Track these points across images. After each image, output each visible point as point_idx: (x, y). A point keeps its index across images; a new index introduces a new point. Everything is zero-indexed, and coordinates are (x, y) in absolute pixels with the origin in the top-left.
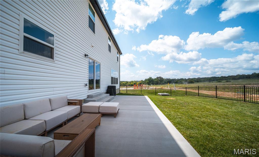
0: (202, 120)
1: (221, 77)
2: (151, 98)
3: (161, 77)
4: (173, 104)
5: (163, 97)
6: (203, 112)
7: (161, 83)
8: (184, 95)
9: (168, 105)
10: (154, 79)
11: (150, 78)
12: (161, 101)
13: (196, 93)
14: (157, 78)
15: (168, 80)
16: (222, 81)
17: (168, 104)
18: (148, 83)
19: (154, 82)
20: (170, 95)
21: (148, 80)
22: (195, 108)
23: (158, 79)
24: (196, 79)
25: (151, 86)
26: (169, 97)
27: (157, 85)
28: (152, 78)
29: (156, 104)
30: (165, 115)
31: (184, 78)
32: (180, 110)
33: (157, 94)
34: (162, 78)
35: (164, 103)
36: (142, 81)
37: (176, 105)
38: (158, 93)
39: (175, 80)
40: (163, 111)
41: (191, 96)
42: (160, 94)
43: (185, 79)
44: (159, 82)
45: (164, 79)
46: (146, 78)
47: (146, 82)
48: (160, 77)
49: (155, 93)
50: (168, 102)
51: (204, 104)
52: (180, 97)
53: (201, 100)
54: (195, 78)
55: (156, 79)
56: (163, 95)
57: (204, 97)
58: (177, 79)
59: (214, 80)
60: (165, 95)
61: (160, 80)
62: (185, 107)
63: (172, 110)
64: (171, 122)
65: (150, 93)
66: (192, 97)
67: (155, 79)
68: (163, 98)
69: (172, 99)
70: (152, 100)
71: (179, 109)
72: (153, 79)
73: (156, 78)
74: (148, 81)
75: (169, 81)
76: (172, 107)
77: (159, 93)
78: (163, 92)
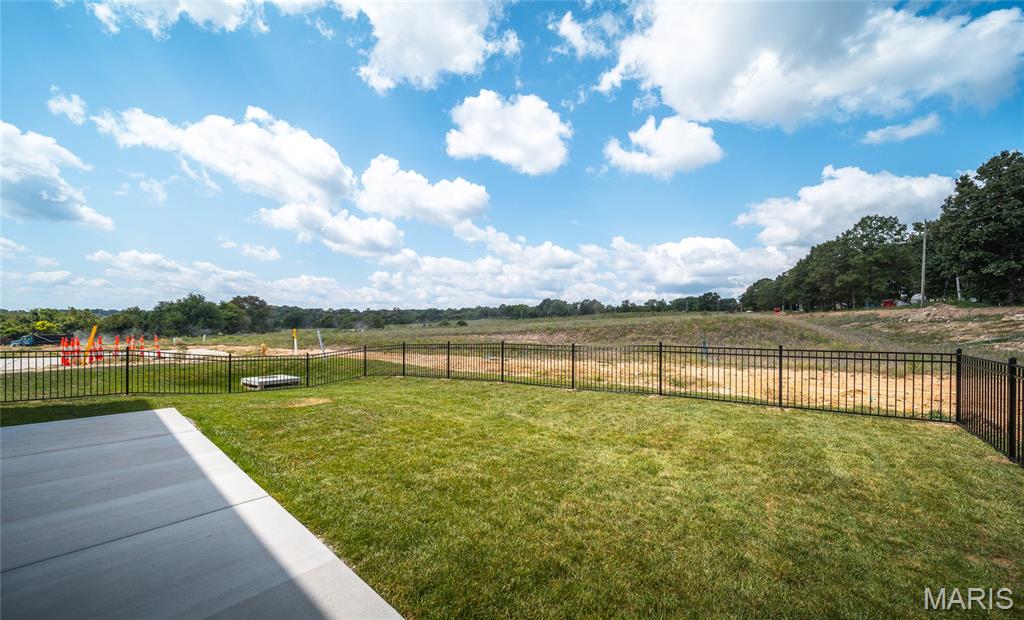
0: (436, 480)
1: (446, 311)
2: (198, 420)
3: (257, 299)
4: (324, 433)
5: (273, 400)
6: (429, 438)
7: (257, 327)
8: (358, 378)
9: (304, 438)
10: (220, 308)
11: (193, 298)
12: (261, 426)
13: (396, 366)
14: (237, 301)
15: (288, 314)
16: (450, 322)
17: (301, 433)
18: (177, 323)
19: (218, 318)
20: (304, 381)
21: (177, 309)
22: (404, 431)
23: (243, 308)
24: (388, 314)
25: (196, 340)
26: (298, 392)
27: (236, 337)
28: (207, 300)
29: (234, 455)
30: (295, 511)
31: (352, 308)
32: (357, 456)
33: (239, 381)
34: (263, 303)
35: (281, 432)
36: (136, 311)
37: (338, 433)
38: (244, 380)
39: (321, 316)
40: (280, 489)
41: (381, 378)
42: (255, 380)
43: (357, 312)
44: (248, 319)
45: (270, 307)
46: (168, 300)
47: (168, 319)
48: (252, 298)
49: (227, 377)
50: (303, 426)
51: (424, 405)
52: (345, 384)
53: (413, 390)
54: (386, 311)
55: (232, 305)
56: (267, 387)
57: (419, 379)
58: (328, 312)
59: (432, 320)
60: (280, 385)
61: (250, 313)
62: (370, 433)
63: (326, 467)
64: (329, 542)
65: (195, 384)
66: (385, 382)
67: (224, 306)
68: (273, 405)
69: (313, 401)
70: (208, 432)
71: (351, 449)
72: (211, 305)
73: (227, 301)
74: (179, 315)
75: (295, 319)
76: (323, 450)
77: (251, 376)
78: (270, 371)
